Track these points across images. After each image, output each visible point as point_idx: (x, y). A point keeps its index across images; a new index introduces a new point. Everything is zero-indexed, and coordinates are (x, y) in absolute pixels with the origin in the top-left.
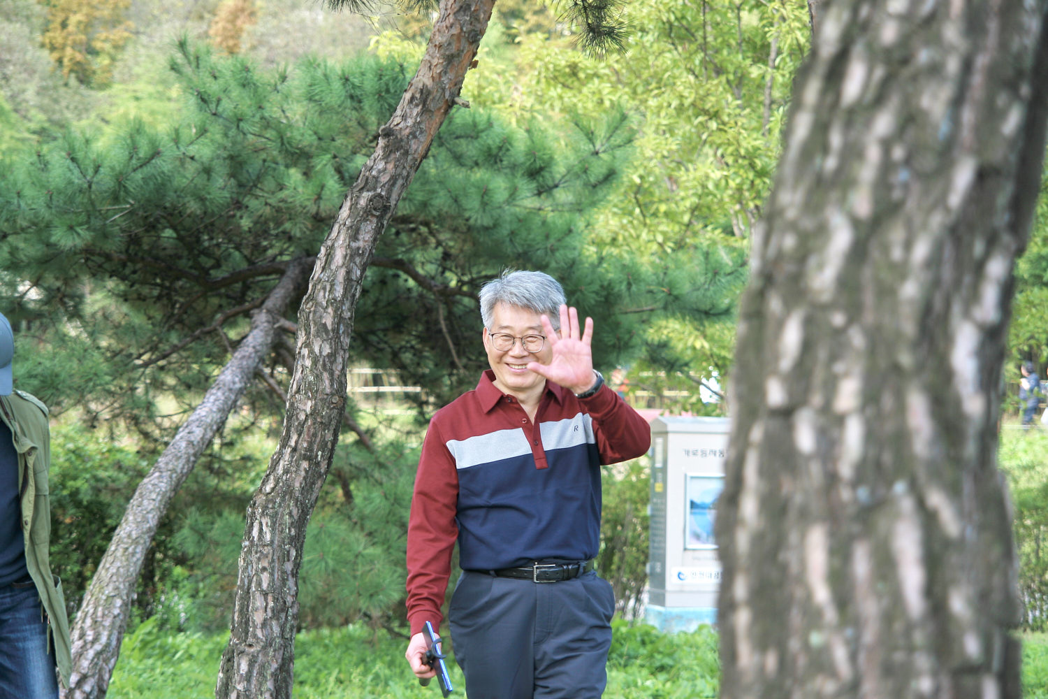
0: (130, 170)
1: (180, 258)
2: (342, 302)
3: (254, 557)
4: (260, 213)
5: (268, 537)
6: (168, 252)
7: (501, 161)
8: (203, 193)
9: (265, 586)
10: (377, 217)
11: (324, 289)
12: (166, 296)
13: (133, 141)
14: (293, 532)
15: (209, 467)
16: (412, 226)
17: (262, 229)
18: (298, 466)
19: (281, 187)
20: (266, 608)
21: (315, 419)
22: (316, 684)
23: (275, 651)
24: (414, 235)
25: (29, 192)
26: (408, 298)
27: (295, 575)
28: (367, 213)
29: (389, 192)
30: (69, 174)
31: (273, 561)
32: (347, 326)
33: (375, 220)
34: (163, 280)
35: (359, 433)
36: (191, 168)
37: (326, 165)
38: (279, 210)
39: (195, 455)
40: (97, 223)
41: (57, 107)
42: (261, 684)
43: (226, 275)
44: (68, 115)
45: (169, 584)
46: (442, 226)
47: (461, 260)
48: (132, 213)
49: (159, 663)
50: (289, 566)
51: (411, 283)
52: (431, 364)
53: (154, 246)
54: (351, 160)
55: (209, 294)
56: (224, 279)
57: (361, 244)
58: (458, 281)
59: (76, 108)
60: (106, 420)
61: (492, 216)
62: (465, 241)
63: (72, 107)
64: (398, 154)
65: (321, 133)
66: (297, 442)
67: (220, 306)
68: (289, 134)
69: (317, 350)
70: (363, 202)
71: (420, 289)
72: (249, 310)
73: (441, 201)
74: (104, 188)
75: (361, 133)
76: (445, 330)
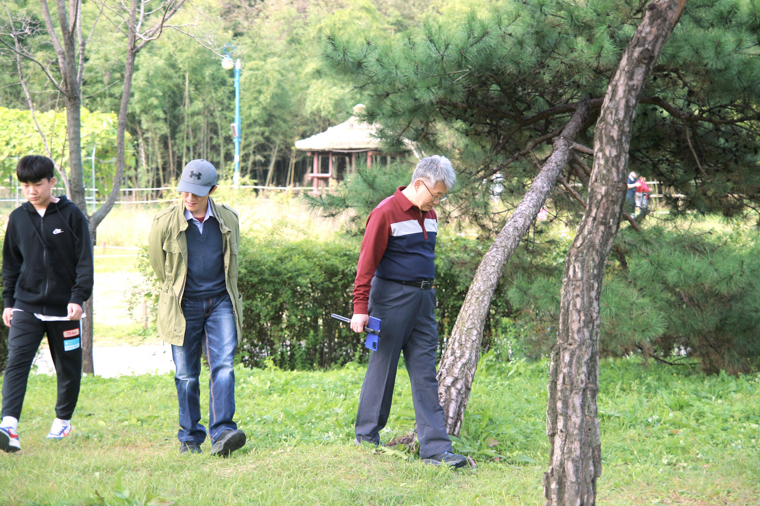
0: (468, 46)
1: (503, 104)
2: (623, 121)
3: (571, 288)
4: (557, 69)
5: (579, 275)
6: (495, 100)
7: (731, 21)
8: (518, 59)
9: (578, 306)
10: (645, 64)
11: (611, 113)
12: (494, 131)
13: (470, 26)
14: (595, 272)
15: (526, 248)
16: (666, 73)
17: (558, 80)
18: (597, 229)
19: (572, 50)
20: (580, 320)
21: (608, 198)
22: (606, 392)
23: (586, 347)
24: (667, 79)
25: (403, 64)
26: (664, 125)
27: (597, 299)
28: (639, 61)
29: (654, 47)
30: (428, 51)
31: (583, 290)
32: (627, 137)
33: (644, 66)
34: (491, 121)
35: (630, 221)
36: (510, 41)
37: (603, 33)
38: (571, 66)
39: (519, 236)
40: (447, 83)
41: (407, 5)
42: (578, 369)
43: (534, 114)
44: (414, 10)
45: (500, 330)
46: (687, 71)
47: (702, 95)
48: (470, 75)
49: (499, 378)
50: (593, 294)
51: (666, 113)
52: (681, 172)
53: (486, 97)
54: (620, 29)
55: (523, 128)
56: (533, 117)
57: (635, 82)
58: (700, 111)
59: (419, 4)
60: (456, 217)
61: (724, 62)
62: (704, 81)
63: (416, 4)
64: (659, 21)
65: (599, 10)
66: (596, 214)
67: (531, 137)
68: (576, 13)
69: (607, 153)
70: (636, 55)
71: (672, 118)
72: (551, 138)
73: (686, 54)
74: (452, 59)
75: (628, 9)
76: (691, 146)
